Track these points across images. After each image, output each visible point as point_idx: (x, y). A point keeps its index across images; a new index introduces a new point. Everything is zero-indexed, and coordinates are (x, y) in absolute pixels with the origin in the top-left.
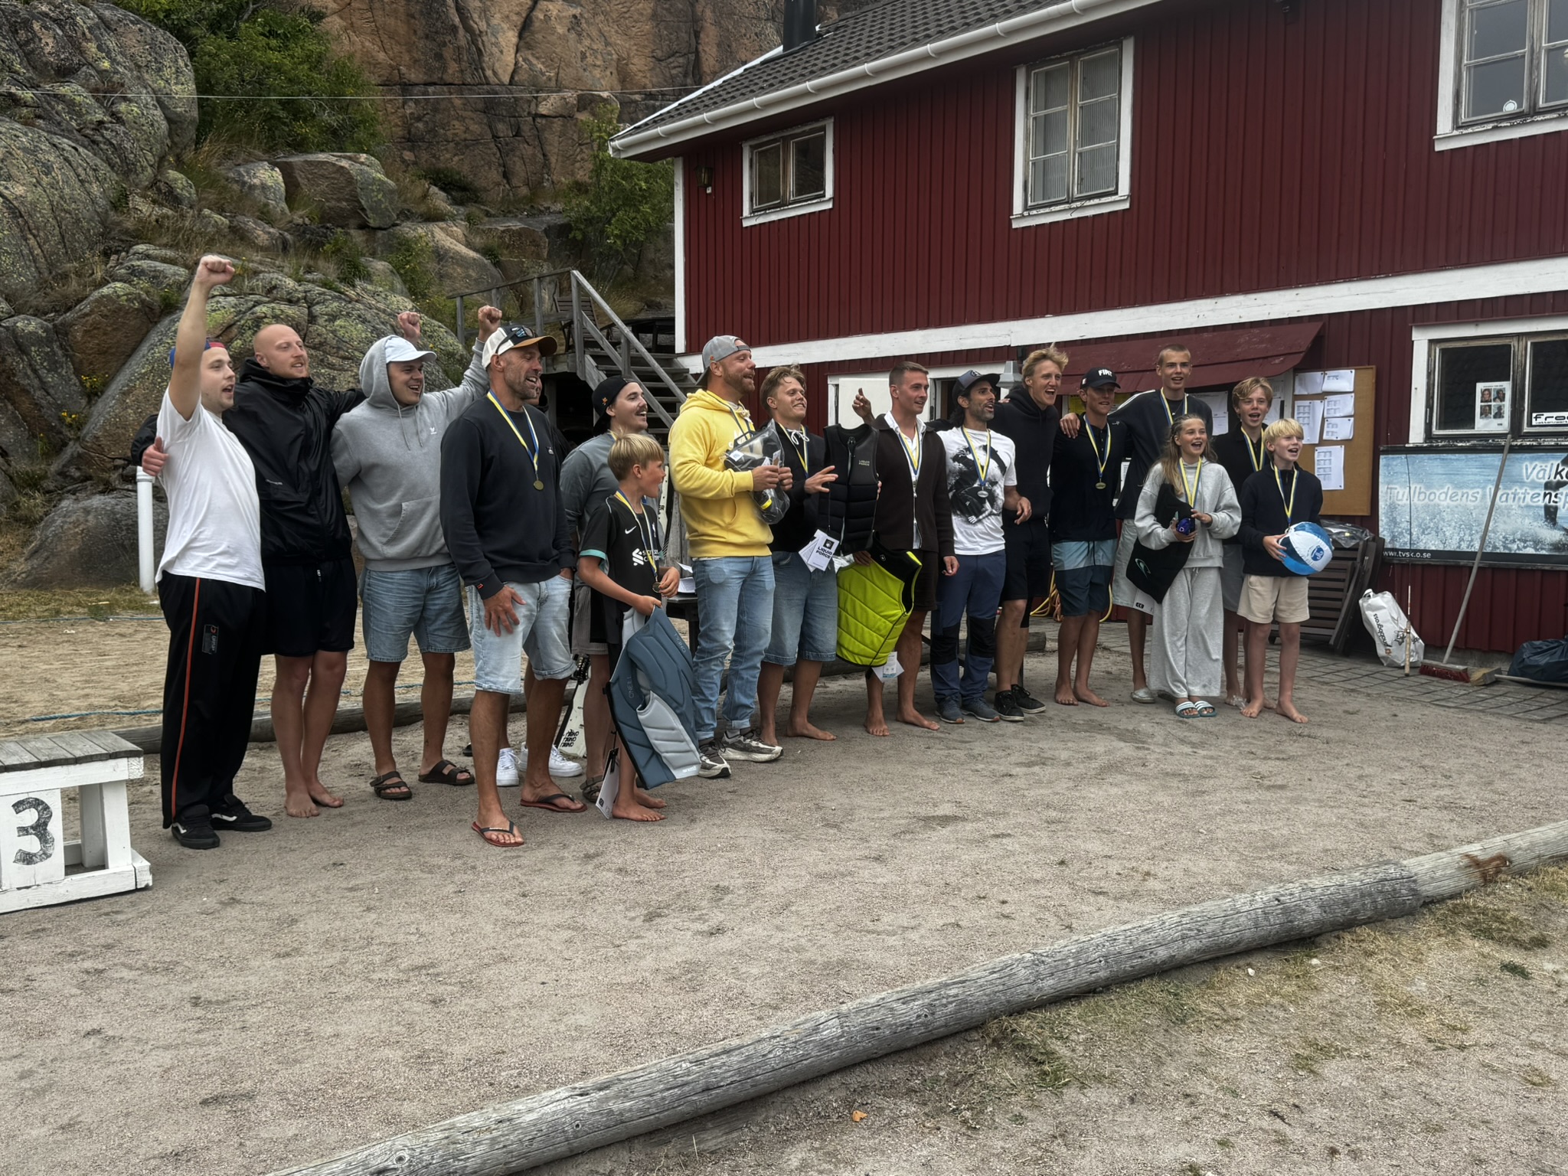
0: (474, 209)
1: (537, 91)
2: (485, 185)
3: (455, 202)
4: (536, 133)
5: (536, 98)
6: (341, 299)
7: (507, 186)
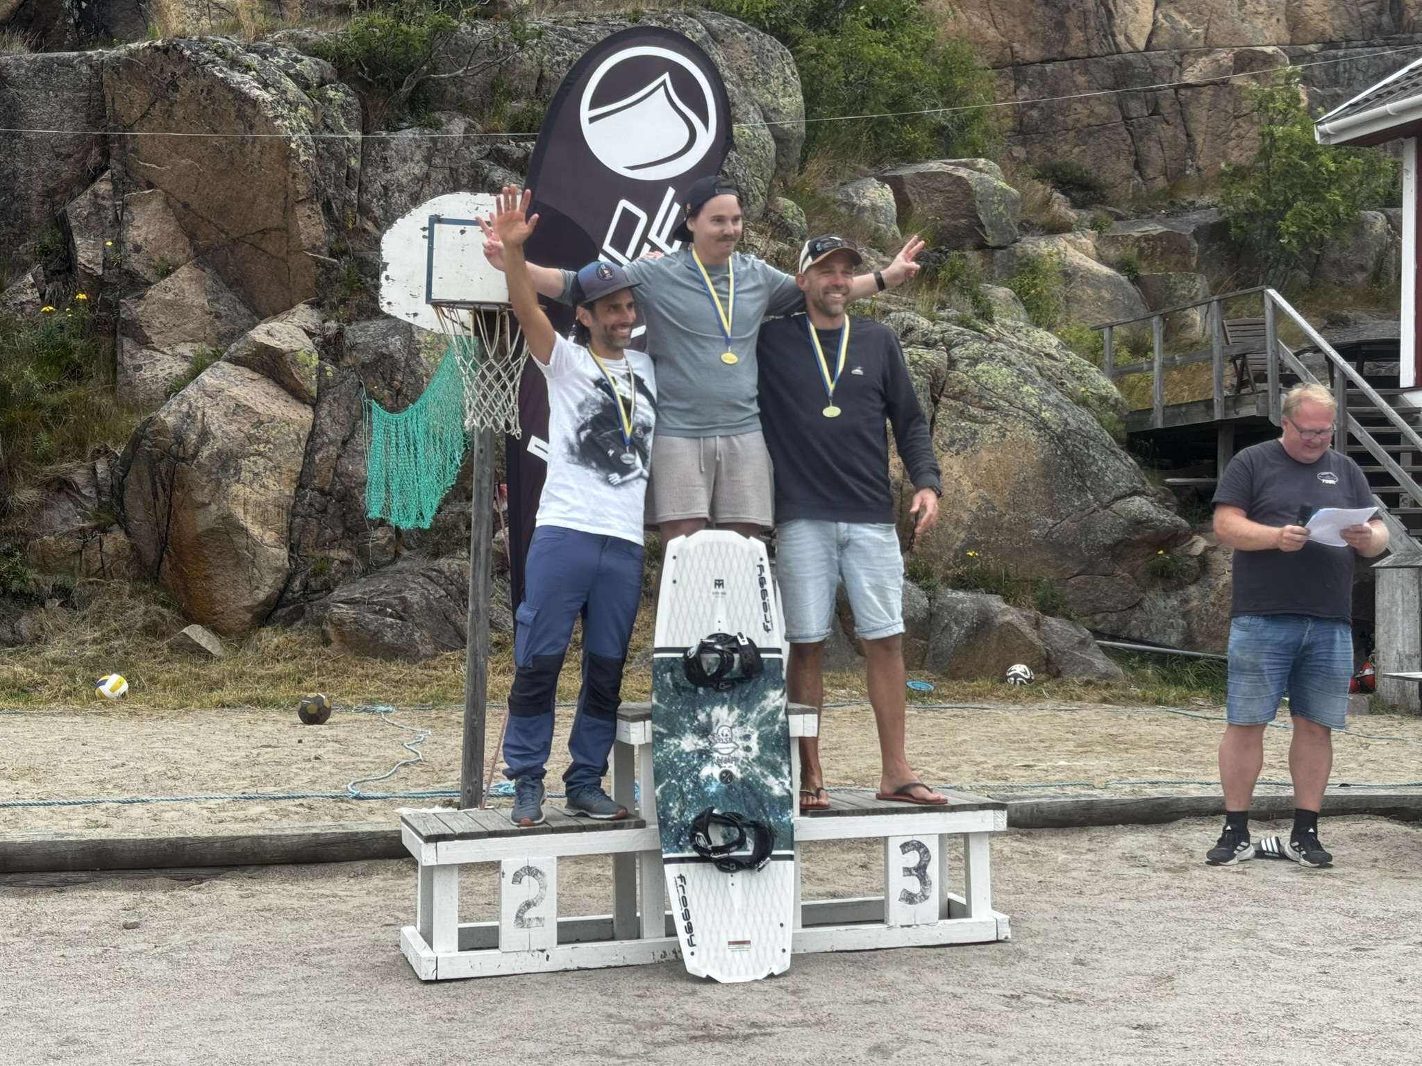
0: (1099, 212)
1: (1182, 55)
2: (1112, 180)
3: (1075, 205)
4: (1178, 107)
5: (1180, 64)
6: (981, 338)
7: (1139, 178)
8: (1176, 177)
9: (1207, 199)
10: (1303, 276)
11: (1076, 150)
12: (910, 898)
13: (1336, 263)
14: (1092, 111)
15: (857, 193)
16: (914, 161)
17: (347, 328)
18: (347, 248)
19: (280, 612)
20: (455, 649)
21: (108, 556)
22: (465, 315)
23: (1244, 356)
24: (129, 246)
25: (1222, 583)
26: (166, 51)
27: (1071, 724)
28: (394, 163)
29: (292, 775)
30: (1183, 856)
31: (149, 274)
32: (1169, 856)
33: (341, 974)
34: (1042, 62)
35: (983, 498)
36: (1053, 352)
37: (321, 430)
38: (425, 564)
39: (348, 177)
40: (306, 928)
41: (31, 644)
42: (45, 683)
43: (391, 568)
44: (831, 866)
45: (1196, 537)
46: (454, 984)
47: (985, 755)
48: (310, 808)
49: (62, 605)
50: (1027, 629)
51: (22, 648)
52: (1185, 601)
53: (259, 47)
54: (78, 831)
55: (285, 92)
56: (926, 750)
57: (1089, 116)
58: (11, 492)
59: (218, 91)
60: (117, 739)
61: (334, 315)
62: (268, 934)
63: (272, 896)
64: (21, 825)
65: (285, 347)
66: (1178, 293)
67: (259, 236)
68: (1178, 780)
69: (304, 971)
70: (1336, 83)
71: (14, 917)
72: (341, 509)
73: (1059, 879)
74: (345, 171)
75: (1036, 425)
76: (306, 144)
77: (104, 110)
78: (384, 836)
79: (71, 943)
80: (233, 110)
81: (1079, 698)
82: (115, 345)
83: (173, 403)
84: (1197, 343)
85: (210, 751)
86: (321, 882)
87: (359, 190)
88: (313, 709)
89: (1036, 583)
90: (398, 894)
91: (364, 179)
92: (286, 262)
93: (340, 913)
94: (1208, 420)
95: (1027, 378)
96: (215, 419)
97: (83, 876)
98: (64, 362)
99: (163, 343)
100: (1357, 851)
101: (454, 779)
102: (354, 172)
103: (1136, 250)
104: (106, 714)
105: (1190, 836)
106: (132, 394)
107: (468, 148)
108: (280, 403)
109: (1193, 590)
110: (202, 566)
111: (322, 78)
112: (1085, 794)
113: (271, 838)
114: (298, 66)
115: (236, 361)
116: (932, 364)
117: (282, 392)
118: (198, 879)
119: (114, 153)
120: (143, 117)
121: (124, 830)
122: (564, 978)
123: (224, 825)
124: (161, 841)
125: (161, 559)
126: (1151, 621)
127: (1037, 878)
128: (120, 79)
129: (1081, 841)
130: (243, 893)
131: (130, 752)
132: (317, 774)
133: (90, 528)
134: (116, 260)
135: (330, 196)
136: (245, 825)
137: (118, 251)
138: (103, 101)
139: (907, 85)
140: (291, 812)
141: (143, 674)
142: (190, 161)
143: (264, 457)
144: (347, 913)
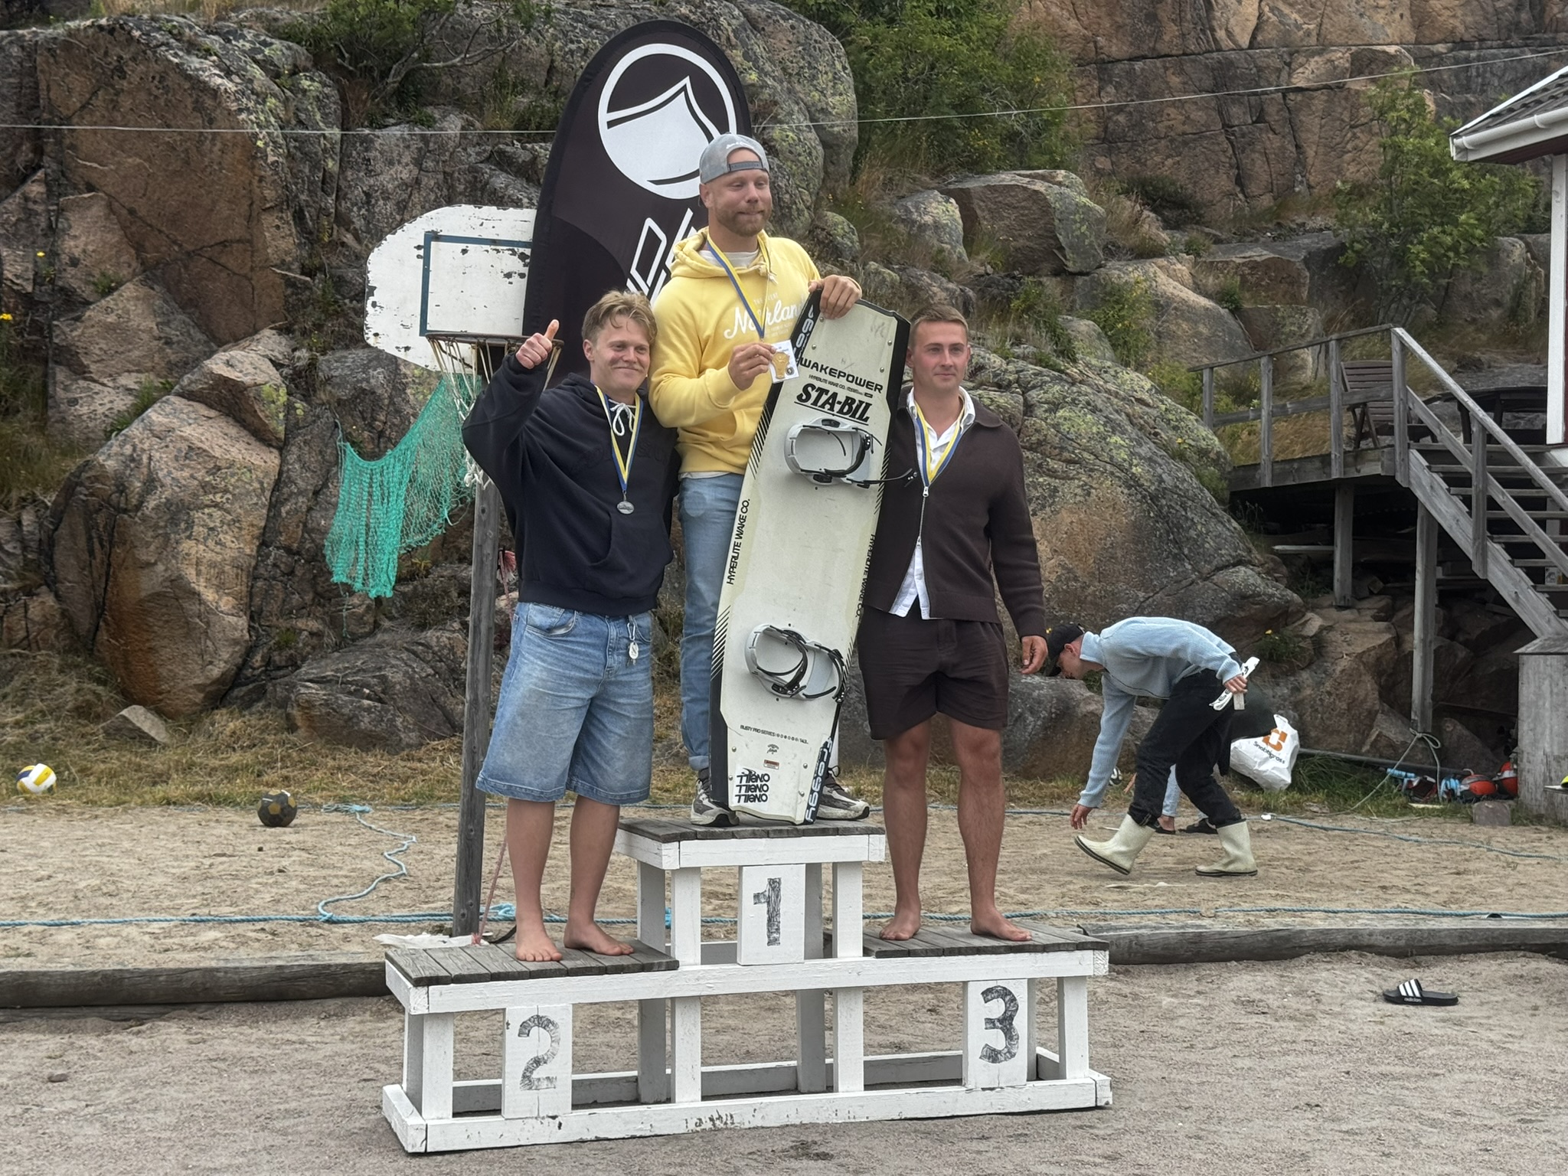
0: (1195, 234)
1: (1291, 54)
2: (1210, 198)
3: (1168, 225)
4: (1287, 115)
5: (1289, 65)
6: (1062, 379)
7: (1241, 196)
8: (1284, 196)
9: (1319, 221)
10: (1431, 312)
11: (1170, 161)
12: (993, 1056)
13: (1467, 297)
14: (1188, 118)
15: (917, 208)
16: (983, 172)
17: (321, 358)
18: (322, 265)
19: (236, 692)
20: (443, 738)
21: (34, 623)
22: (466, 350)
23: (1365, 404)
24: (65, 259)
25: (1339, 669)
26: (111, 31)
28: (379, 166)
29: (251, 892)
30: (1309, 1001)
31: (87, 292)
32: (1293, 1002)
33: (310, 1144)
34: (1130, 59)
35: (1064, 567)
36: (1145, 397)
37: (289, 477)
38: (409, 636)
39: (324, 182)
40: (268, 1083)
43: (370, 641)
44: (894, 1010)
45: (1309, 615)
46: (447, 1157)
47: (1070, 874)
48: (274, 934)
52: (1297, 689)
53: (221, 28)
55: (251, 81)
57: (1184, 124)
59: (173, 79)
60: (43, 844)
61: (306, 342)
62: (221, 1090)
63: (226, 1041)
65: (247, 380)
66: (1287, 330)
67: (218, 248)
68: (1299, 906)
69: (267, 1139)
70: (1468, 89)
72: (310, 571)
73: (1165, 1028)
74: (321, 175)
75: (1126, 482)
76: (274, 142)
77: (37, 99)
78: (362, 969)
80: (189, 101)
82: (45, 375)
83: (115, 443)
84: (1308, 388)
85: (153, 860)
86: (286, 1024)
87: (337, 197)
88: (275, 809)
90: (379, 1041)
91: (343, 184)
92: (250, 280)
93: (308, 1065)
94: (1324, 479)
95: (1115, 428)
96: (164, 463)
99: (103, 374)
100: (1512, 996)
101: (445, 898)
102: (331, 176)
103: (1238, 278)
104: (29, 812)
105: (1317, 976)
106: (65, 433)
107: (465, 150)
108: (241, 445)
109: (1305, 675)
110: (146, 636)
111: (295, 66)
112: (1192, 925)
113: (226, 970)
114: (267, 51)
115: (189, 396)
116: (1006, 410)
117: (244, 433)
118: (138, 1020)
119: (48, 149)
120: (83, 107)
121: (50, 961)
122: (580, 1151)
123: (170, 954)
124: (94, 974)
125: (97, 628)
127: (1136, 1027)
128: (56, 62)
129: (1188, 981)
130: (192, 1038)
131: (57, 861)
132: (282, 891)
133: (13, 590)
134: (48, 274)
135: (303, 204)
136: (195, 954)
137: (52, 264)
138: (37, 88)
139: (976, 85)
140: (250, 938)
141: (74, 764)
142: (138, 160)
143: (221, 509)
144: (318, 1065)
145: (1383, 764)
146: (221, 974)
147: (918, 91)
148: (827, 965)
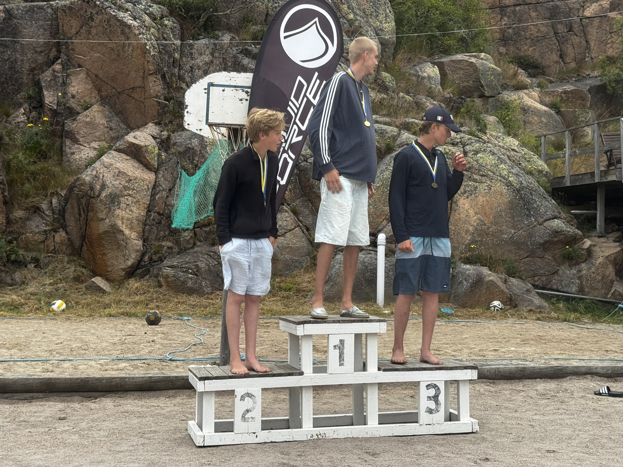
0: (542, 79)
1: (584, 2)
2: (549, 64)
3: (530, 76)
4: (582, 28)
5: (583, 7)
6: (480, 141)
7: (562, 63)
8: (580, 62)
9: (596, 73)
11: (531, 49)
12: (430, 411)
14: (539, 30)
15: (421, 70)
16: (450, 55)
17: (172, 135)
18: (173, 97)
19: (138, 271)
21: (57, 243)
22: (224, 130)
23: (611, 150)
24: (70, 95)
25: (598, 262)
26: (88, 2)
27: (520, 330)
28: (196, 56)
29: (141, 349)
30: (568, 394)
31: (78, 109)
32: (561, 394)
33: (159, 443)
34: (514, 6)
35: (480, 220)
36: (516, 148)
37: (159, 184)
38: (208, 249)
39: (174, 62)
40: (144, 421)
41: (20, 285)
42: (27, 304)
43: (192, 251)
45: (585, 240)
46: (212, 448)
47: (475, 345)
48: (148, 365)
49: (35, 267)
50: (500, 284)
51: (16, 287)
52: (580, 271)
54: (39, 374)
55: (144, 22)
56: (447, 342)
57: (537, 32)
58: (12, 213)
59: (113, 21)
60: (59, 331)
61: (166, 128)
62: (126, 423)
63: (129, 406)
64: (12, 370)
65: (142, 144)
66: (580, 120)
67: (131, 90)
68: (568, 358)
69: (142, 441)
71: (8, 413)
72: (168, 222)
73: (507, 404)
74: (172, 60)
75: (506, 184)
76: (154, 47)
77: (58, 30)
78: (183, 378)
79: (33, 426)
80: (119, 30)
81: (526, 318)
82: (62, 143)
83: (89, 170)
84: (589, 144)
85: (103, 337)
86: (153, 400)
87: (179, 69)
88: (152, 318)
89: (504, 261)
90: (189, 406)
91: (182, 63)
92: (144, 103)
93: (160, 414)
94: (592, 182)
95: (502, 161)
96: (108, 178)
97: (41, 395)
98: (38, 151)
99: (85, 142)
101: (217, 352)
102: (177, 60)
103: (559, 98)
104: (55, 319)
105: (573, 385)
106: (70, 166)
107: (231, 48)
108: (140, 171)
109: (583, 265)
110: (102, 249)
111: (162, 15)
112: (521, 364)
113: (129, 378)
114: (151, 9)
115: (119, 150)
117: (141, 166)
118: (94, 397)
119: (63, 50)
120: (77, 33)
121: (60, 374)
122: (264, 446)
123: (108, 372)
124: (77, 379)
125: (82, 246)
126: (563, 280)
127: (495, 404)
128: (66, 15)
129: (519, 386)
130: (115, 404)
131: (65, 337)
132: (153, 349)
133: (49, 230)
134: (63, 102)
135: (165, 72)
136: (117, 372)
137: (64, 98)
138: (58, 26)
139: (446, 18)
140: (139, 366)
141: (73, 300)
142: (99, 55)
143: (132, 197)
144: (164, 414)
145: (616, 303)
146: (127, 380)
147: (422, 21)
148: (363, 374)
